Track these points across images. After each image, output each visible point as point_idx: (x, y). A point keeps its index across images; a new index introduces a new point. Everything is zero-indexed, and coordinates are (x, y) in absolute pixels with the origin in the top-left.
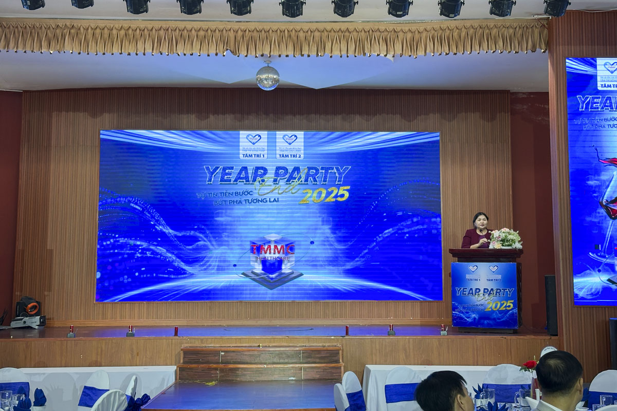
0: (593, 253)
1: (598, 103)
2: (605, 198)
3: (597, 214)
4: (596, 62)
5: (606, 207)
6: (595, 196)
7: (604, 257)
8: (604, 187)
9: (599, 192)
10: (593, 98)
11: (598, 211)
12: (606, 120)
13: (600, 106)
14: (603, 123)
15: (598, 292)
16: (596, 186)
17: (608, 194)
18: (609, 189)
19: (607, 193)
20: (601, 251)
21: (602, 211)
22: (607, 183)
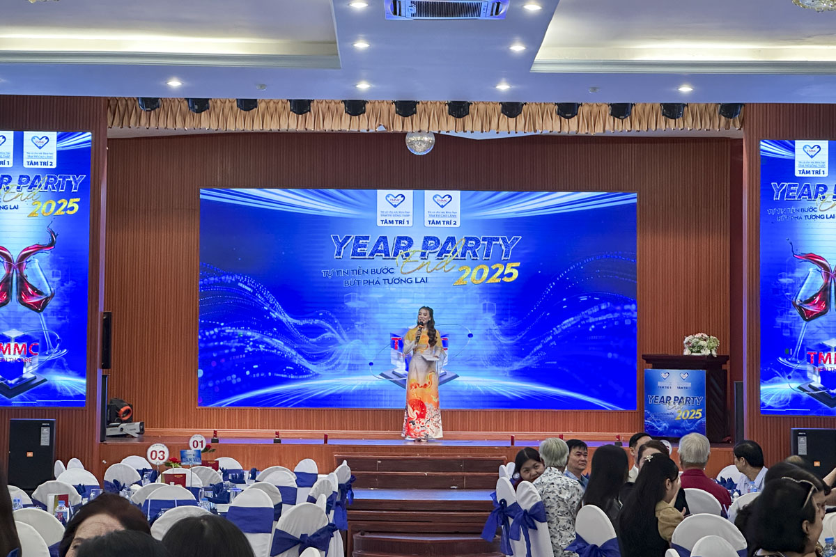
0: (783, 358)
1: (794, 191)
2: (799, 298)
3: (789, 316)
4: (794, 144)
5: (800, 308)
6: (787, 296)
7: (796, 363)
8: (799, 285)
9: (792, 291)
10: (790, 186)
11: (790, 312)
12: (803, 210)
13: (797, 194)
14: (799, 214)
15: (787, 401)
16: (790, 285)
17: (802, 294)
18: (803, 288)
19: (801, 292)
20: (791, 356)
21: (796, 312)
22: (802, 281)
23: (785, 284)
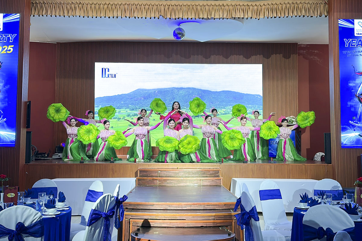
0: (351, 121)
2: (358, 93)
3: (354, 101)
4: (354, 21)
5: (359, 97)
6: (353, 92)
7: (357, 123)
8: (358, 87)
9: (355, 89)
10: (352, 40)
12: (359, 52)
13: (356, 44)
16: (354, 86)
19: (359, 90)
20: (355, 120)
21: (356, 99)
23: (351, 86)
